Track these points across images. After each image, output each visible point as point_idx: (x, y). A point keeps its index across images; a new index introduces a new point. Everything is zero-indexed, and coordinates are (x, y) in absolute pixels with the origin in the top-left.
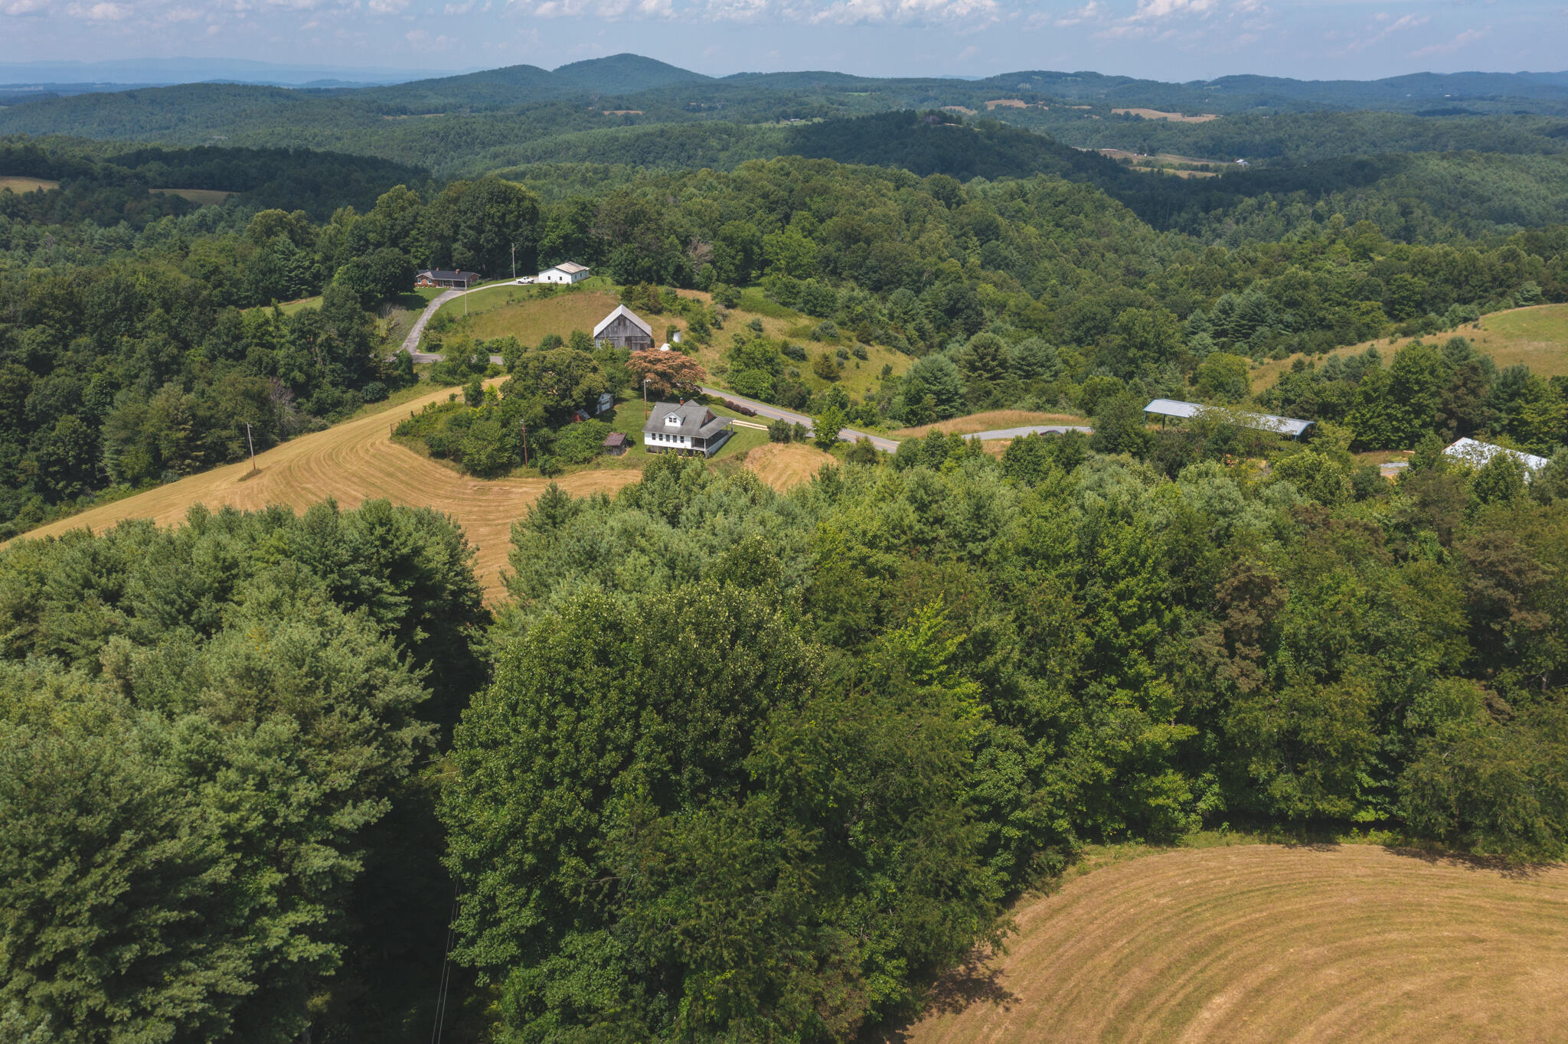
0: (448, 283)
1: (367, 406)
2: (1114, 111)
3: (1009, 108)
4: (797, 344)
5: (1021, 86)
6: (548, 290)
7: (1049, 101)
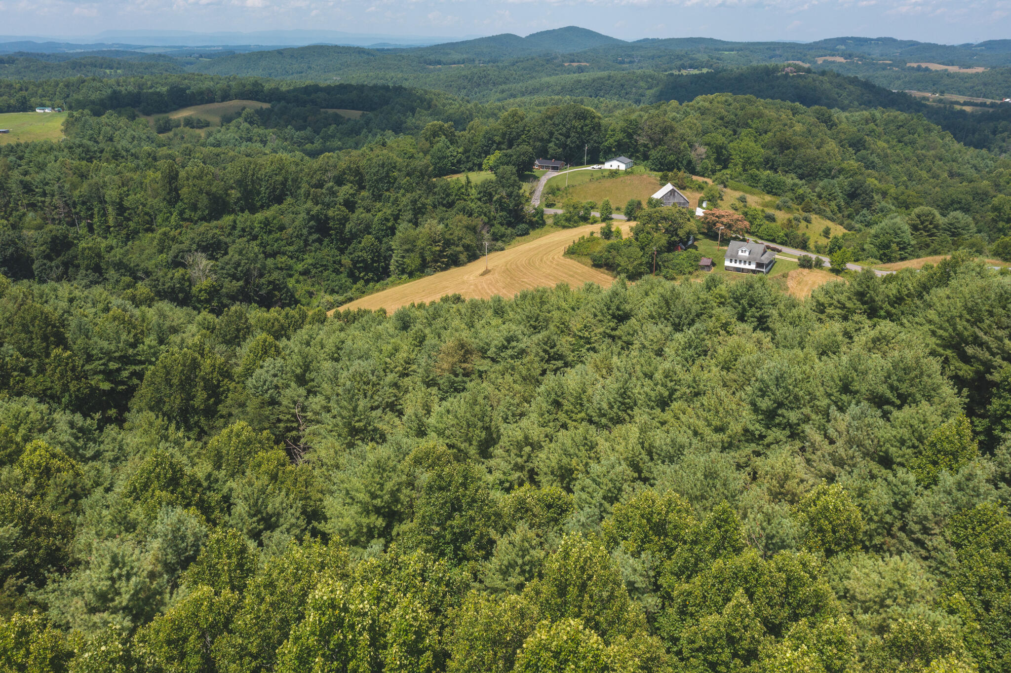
0: (547, 167)
1: (518, 238)
2: (908, 65)
3: (834, 62)
4: (770, 211)
5: (838, 47)
6: (614, 174)
7: (862, 58)
